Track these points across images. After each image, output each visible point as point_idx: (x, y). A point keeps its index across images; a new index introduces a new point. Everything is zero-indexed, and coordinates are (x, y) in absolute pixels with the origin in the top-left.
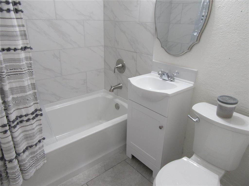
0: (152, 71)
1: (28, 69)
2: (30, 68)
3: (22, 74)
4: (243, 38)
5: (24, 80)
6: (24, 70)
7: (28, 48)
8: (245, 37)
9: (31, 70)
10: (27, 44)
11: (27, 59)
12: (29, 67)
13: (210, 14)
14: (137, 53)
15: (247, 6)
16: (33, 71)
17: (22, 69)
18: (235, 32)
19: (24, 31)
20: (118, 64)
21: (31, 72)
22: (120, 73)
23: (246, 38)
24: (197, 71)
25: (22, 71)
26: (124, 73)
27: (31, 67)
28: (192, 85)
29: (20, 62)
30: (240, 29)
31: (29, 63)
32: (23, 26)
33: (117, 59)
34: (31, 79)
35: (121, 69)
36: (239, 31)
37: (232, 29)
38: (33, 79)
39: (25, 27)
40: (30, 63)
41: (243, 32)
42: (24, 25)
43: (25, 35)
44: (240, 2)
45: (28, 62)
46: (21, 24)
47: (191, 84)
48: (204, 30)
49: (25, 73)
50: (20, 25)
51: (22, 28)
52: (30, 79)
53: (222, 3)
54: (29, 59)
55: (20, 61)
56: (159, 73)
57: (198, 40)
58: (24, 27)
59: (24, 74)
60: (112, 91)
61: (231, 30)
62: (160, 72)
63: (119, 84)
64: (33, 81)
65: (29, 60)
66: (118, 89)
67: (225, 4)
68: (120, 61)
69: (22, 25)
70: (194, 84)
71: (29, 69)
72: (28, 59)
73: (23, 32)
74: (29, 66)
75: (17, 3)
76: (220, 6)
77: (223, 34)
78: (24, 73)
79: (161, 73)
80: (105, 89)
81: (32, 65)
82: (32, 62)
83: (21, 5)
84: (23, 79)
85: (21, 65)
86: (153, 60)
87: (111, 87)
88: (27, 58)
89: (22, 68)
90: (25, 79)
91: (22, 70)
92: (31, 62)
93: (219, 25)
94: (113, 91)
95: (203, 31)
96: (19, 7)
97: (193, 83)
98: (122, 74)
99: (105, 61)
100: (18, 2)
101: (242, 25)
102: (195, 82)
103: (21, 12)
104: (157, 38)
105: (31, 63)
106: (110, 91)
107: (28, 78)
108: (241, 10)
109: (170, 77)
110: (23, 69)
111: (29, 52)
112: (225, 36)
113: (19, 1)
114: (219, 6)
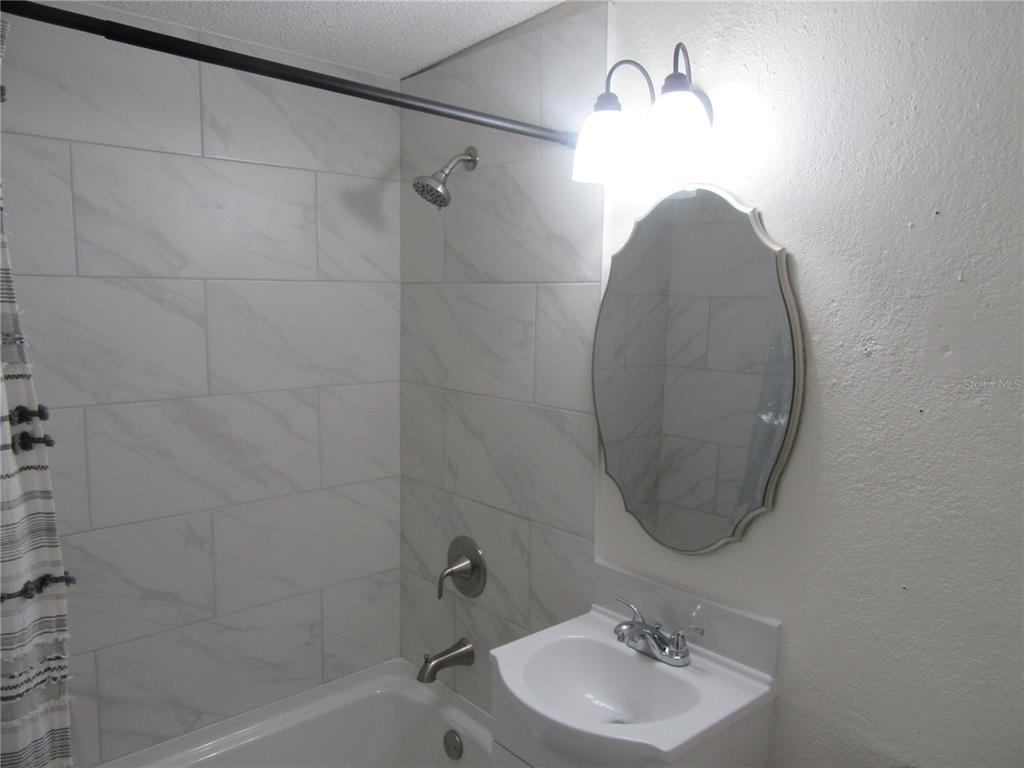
0: (594, 605)
1: (42, 670)
2: (53, 664)
3: (12, 698)
4: (947, 513)
5: (16, 723)
6: (24, 677)
7: (57, 580)
8: (952, 512)
9: (56, 674)
10: (55, 564)
11: (45, 627)
12: (50, 660)
13: (802, 408)
14: (529, 520)
15: (938, 395)
16: (64, 677)
17: (13, 677)
18: (908, 486)
19: (49, 514)
20: (453, 559)
21: (55, 679)
22: (464, 597)
23: (957, 516)
24: (780, 628)
25: (15, 687)
26: (482, 596)
27: (58, 658)
28: (765, 688)
29: (9, 647)
30: (925, 476)
31: (50, 642)
32: (46, 495)
33: (453, 538)
34: (52, 709)
35: (467, 579)
36: (923, 485)
37: (895, 474)
38: (61, 709)
39: (53, 500)
40: (57, 640)
41: (941, 492)
42: (49, 492)
43: (51, 530)
44: (910, 378)
45: (49, 639)
46: (37, 487)
47: (762, 681)
48: (786, 464)
49: (27, 690)
50: (34, 492)
51: (40, 505)
52: (46, 712)
53: (845, 372)
54: (54, 624)
55: (12, 644)
56: (620, 634)
57: (770, 502)
58: (50, 498)
59: (19, 699)
60: (427, 676)
61: (893, 477)
62: (625, 627)
63: (462, 643)
64: (63, 720)
65: (53, 630)
66: (459, 668)
67: (853, 377)
68: (461, 547)
69: (42, 492)
70: (772, 685)
71: (49, 669)
72: (50, 628)
73: (42, 519)
74: (48, 657)
75: (33, 412)
76: (835, 384)
77: (863, 489)
78: (20, 692)
79: (626, 633)
80: (401, 655)
81: (66, 650)
82: (67, 635)
83: (48, 421)
84: (13, 719)
85: (12, 661)
86: (598, 560)
87: (427, 661)
88: (43, 624)
89: (16, 674)
90: (24, 717)
91: (13, 682)
92: (61, 637)
93: (845, 453)
94: (432, 678)
95: (784, 468)
96: (39, 428)
97: (768, 677)
98: (474, 600)
99: (403, 538)
100: (36, 409)
101: (933, 464)
102: (777, 673)
103: (44, 444)
104: (607, 472)
105: (64, 640)
106: (421, 678)
107: (41, 708)
108: (917, 407)
109: (667, 645)
110: (20, 675)
111: (59, 597)
112: (873, 498)
113: (40, 406)
114: (834, 381)
